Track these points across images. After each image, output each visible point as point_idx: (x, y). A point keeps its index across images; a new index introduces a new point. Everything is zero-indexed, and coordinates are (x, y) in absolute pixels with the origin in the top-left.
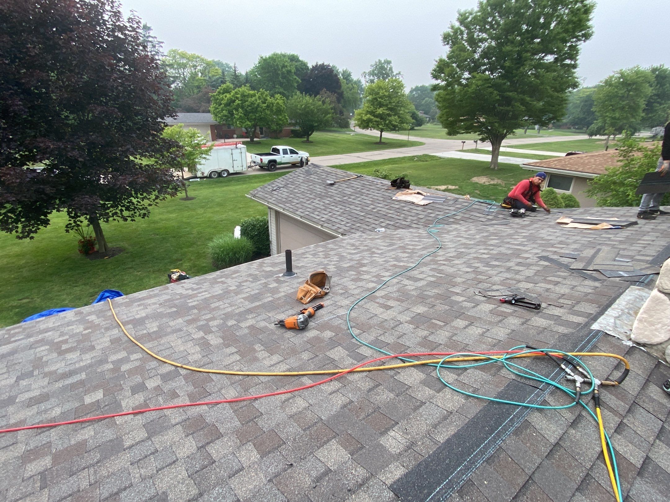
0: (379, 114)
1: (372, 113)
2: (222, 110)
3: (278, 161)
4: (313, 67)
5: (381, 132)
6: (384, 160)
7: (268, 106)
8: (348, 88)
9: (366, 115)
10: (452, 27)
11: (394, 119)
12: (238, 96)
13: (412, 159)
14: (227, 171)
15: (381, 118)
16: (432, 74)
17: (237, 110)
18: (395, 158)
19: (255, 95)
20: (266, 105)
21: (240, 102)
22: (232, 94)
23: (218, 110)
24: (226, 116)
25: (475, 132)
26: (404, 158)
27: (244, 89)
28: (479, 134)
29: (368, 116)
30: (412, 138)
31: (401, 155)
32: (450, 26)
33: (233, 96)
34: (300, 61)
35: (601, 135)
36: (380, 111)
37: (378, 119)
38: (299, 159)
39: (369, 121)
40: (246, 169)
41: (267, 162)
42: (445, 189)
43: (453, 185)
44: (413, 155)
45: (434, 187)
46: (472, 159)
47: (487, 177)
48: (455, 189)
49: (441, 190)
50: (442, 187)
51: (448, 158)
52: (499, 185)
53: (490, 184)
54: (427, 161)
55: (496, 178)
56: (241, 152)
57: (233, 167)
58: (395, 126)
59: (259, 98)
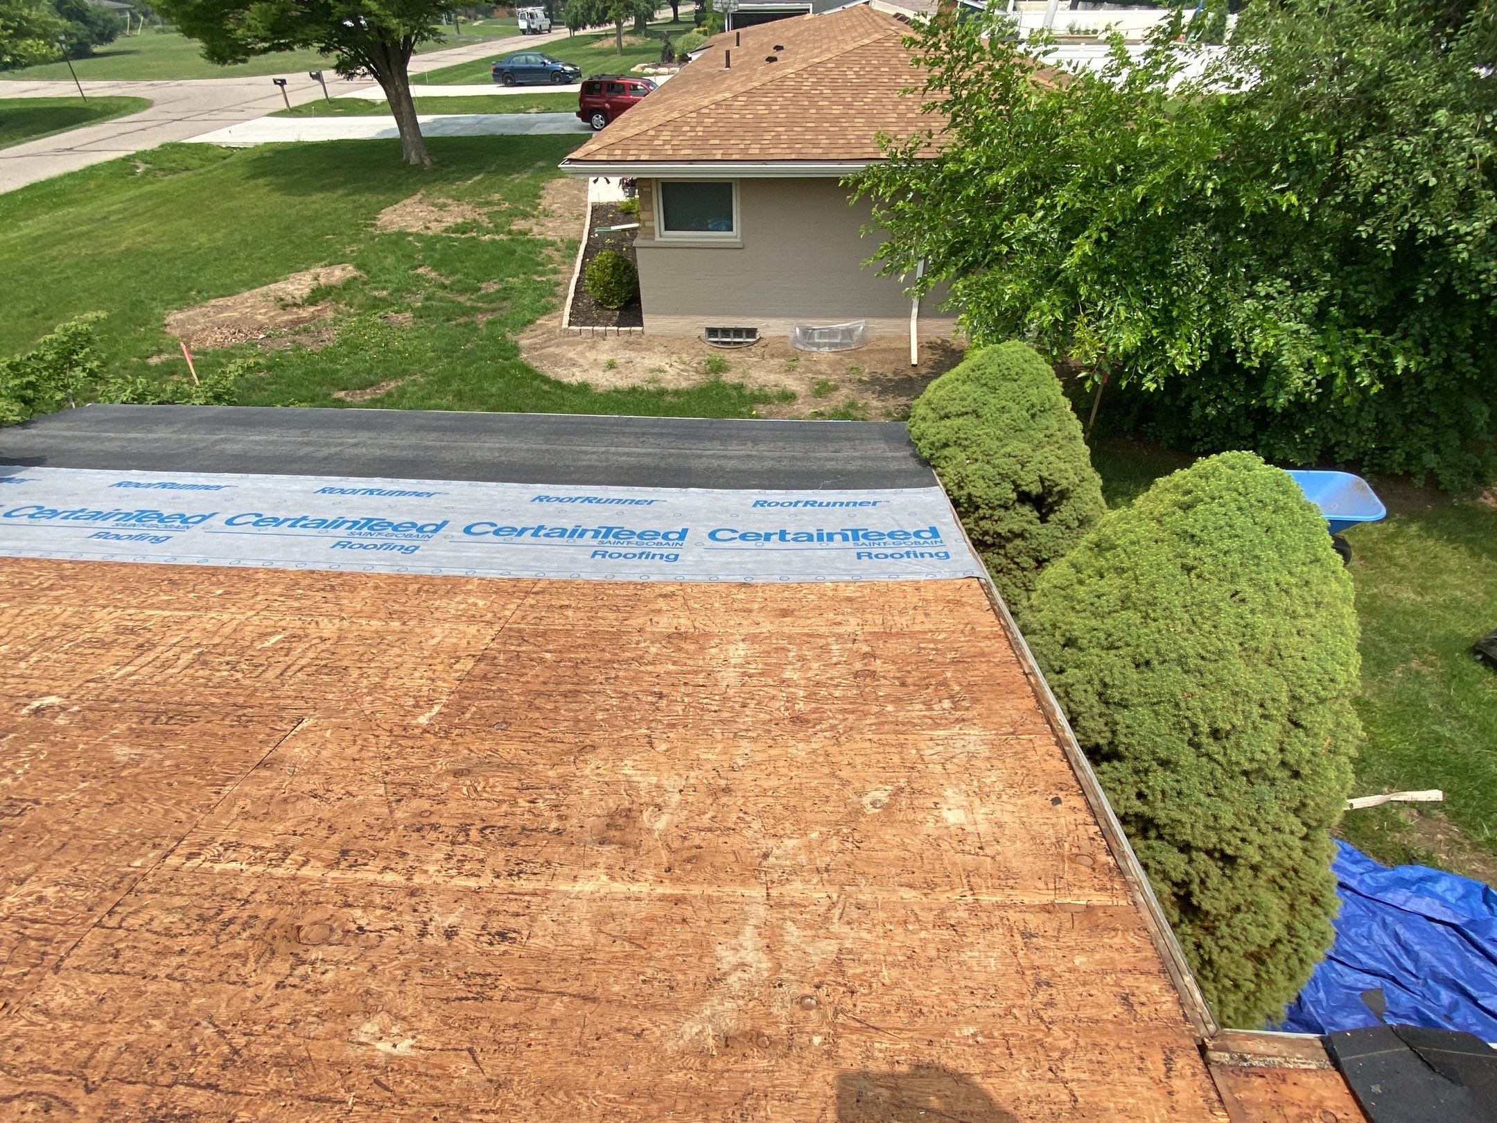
26: (90, 172)
30: (97, 89)
42: (313, 291)
43: (331, 264)
44: (122, 154)
45: (265, 289)
46: (335, 138)
47: (421, 202)
48: (348, 285)
49: (299, 301)
50: (298, 285)
51: (257, 146)
52: (474, 225)
53: (447, 230)
54: (187, 169)
55: (450, 201)
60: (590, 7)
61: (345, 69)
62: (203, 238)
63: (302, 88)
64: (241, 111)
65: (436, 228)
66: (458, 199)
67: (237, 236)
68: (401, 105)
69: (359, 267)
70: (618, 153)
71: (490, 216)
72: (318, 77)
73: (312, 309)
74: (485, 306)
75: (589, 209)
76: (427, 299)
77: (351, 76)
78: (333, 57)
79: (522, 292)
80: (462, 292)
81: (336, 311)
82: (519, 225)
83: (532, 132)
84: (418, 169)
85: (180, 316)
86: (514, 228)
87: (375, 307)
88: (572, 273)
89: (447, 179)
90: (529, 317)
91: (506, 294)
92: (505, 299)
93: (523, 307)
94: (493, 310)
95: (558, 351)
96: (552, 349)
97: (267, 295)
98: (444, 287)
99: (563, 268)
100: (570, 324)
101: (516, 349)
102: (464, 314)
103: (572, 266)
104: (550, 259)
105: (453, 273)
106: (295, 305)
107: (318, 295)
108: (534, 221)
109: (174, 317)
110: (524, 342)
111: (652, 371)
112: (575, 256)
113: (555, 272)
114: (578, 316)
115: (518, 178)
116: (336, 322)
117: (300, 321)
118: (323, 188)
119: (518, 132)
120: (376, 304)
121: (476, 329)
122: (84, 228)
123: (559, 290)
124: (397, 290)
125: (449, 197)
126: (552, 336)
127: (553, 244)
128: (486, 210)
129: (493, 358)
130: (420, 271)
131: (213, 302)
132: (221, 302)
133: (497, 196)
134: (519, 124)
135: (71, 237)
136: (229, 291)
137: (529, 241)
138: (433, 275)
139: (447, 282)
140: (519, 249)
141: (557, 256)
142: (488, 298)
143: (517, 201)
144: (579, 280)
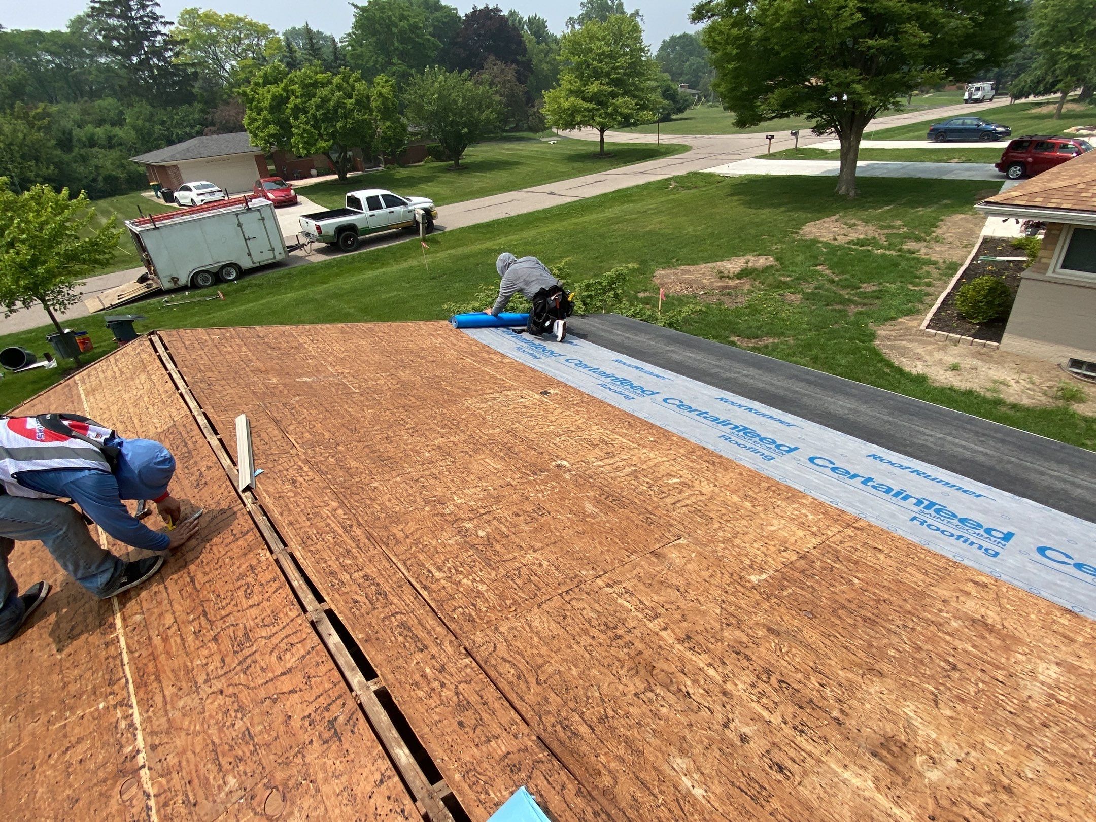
0: (595, 94)
1: (578, 93)
3: (360, 226)
4: (466, 15)
5: (602, 132)
6: (605, 195)
7: (358, 102)
8: (541, 51)
9: (567, 99)
11: (624, 103)
12: (296, 87)
13: (664, 186)
14: (234, 265)
15: (600, 103)
17: (295, 116)
18: (626, 189)
19: (329, 82)
20: (352, 101)
21: (299, 101)
22: (282, 85)
24: (274, 135)
25: (800, 113)
26: (647, 186)
28: (809, 117)
29: (572, 99)
30: (667, 139)
31: (641, 180)
33: (283, 89)
35: (1036, 95)
36: (594, 87)
37: (591, 106)
39: (575, 111)
40: (284, 255)
41: (332, 233)
42: (742, 270)
43: (759, 255)
44: (666, 177)
45: (714, 264)
46: (791, 174)
47: (837, 221)
48: (766, 269)
49: (731, 275)
50: (734, 265)
51: (741, 176)
52: (874, 242)
53: (849, 243)
54: (696, 188)
55: (859, 222)
56: (263, 219)
57: (249, 254)
58: (627, 117)
59: (339, 88)
60: (1039, 82)
61: (819, 130)
62: (690, 229)
63: (783, 140)
64: (739, 154)
65: (842, 240)
66: (866, 222)
67: (710, 230)
68: (849, 154)
69: (777, 259)
70: (1039, 201)
71: (888, 236)
72: (795, 134)
73: (737, 281)
74: (860, 300)
75: (980, 240)
76: (816, 288)
77: (821, 134)
78: (814, 123)
79: (894, 296)
80: (844, 287)
81: (752, 285)
82: (910, 245)
83: (948, 177)
84: (844, 198)
85: (663, 272)
86: (905, 247)
87: (778, 287)
88: (945, 288)
89: (863, 207)
90: (893, 314)
91: (879, 295)
92: (878, 298)
93: (891, 307)
94: (865, 305)
95: (908, 345)
96: (904, 343)
97: (714, 268)
98: (832, 281)
99: (937, 283)
100: (927, 327)
101: (873, 336)
102: (841, 303)
103: (947, 283)
104: (928, 274)
105: (843, 273)
106: (728, 277)
107: (744, 274)
108: (924, 244)
109: (660, 272)
110: (881, 332)
111: (995, 381)
112: (952, 275)
113: (929, 285)
114: (937, 322)
115: (921, 211)
116: (750, 292)
117: (727, 287)
118: (773, 206)
119: (935, 177)
120: (780, 285)
121: (846, 315)
122: (633, 216)
123: (928, 299)
124: (797, 278)
125: (859, 220)
126: (907, 333)
127: (935, 263)
128: (886, 231)
129: (851, 339)
130: (819, 268)
131: (683, 267)
132: (687, 268)
133: (899, 223)
134: (939, 170)
135: (626, 220)
136: (693, 263)
137: (914, 259)
138: (828, 272)
139: (836, 279)
140: (903, 264)
141: (935, 273)
142: (864, 295)
143: (915, 227)
144: (949, 294)
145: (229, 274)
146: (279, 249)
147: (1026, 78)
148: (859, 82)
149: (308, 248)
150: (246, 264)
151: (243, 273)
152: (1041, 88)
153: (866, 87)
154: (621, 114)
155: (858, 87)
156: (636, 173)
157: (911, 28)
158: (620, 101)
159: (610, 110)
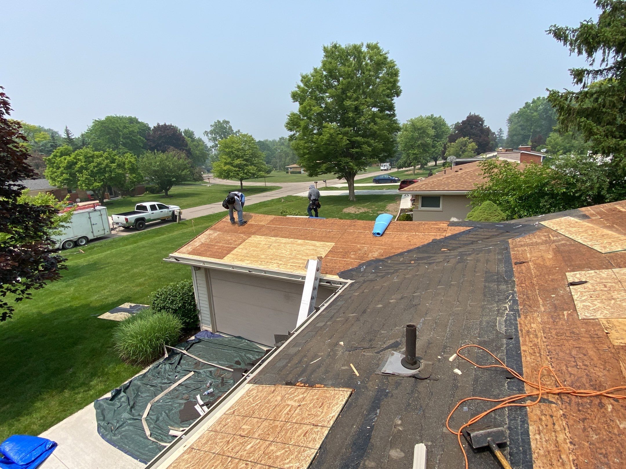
0: (237, 164)
1: (231, 164)
2: (62, 173)
3: (146, 218)
4: (154, 127)
5: (241, 181)
6: (256, 204)
7: (119, 166)
8: (195, 145)
9: (225, 166)
10: (299, 87)
11: (252, 169)
12: (81, 157)
13: (279, 200)
14: (85, 238)
15: (240, 168)
16: (286, 126)
17: (80, 171)
18: (264, 202)
19: (101, 156)
20: (115, 164)
21: (83, 164)
22: (73, 156)
23: (56, 174)
24: (67, 179)
26: (272, 200)
27: (88, 150)
29: (227, 166)
30: (269, 184)
31: (269, 199)
32: (296, 86)
33: (74, 158)
34: (139, 123)
35: (406, 167)
36: (237, 162)
37: (237, 169)
38: (171, 214)
39: (229, 171)
40: (109, 232)
41: (133, 221)
44: (278, 197)
47: (354, 207)
52: (368, 212)
53: (361, 213)
54: (293, 201)
56: (101, 215)
57: (92, 232)
58: (254, 174)
59: (107, 158)
60: (405, 163)
61: (340, 178)
63: (321, 184)
65: (357, 213)
66: (363, 207)
68: (351, 188)
71: (372, 211)
72: (325, 181)
75: (400, 209)
78: (337, 175)
82: (380, 212)
83: (384, 194)
84: (353, 201)
86: (378, 213)
89: (360, 203)
108: (384, 212)
115: (379, 203)
118: (328, 205)
119: (379, 194)
125: (361, 207)
128: (371, 209)
133: (374, 207)
134: (380, 192)
143: (379, 208)
145: (82, 242)
146: (107, 229)
147: (401, 161)
148: (351, 162)
149: (117, 230)
150: (91, 237)
151: (89, 241)
152: (406, 165)
153: (353, 164)
154: (250, 173)
155: (351, 164)
156: (264, 196)
157: (365, 146)
158: (250, 167)
159: (245, 171)
